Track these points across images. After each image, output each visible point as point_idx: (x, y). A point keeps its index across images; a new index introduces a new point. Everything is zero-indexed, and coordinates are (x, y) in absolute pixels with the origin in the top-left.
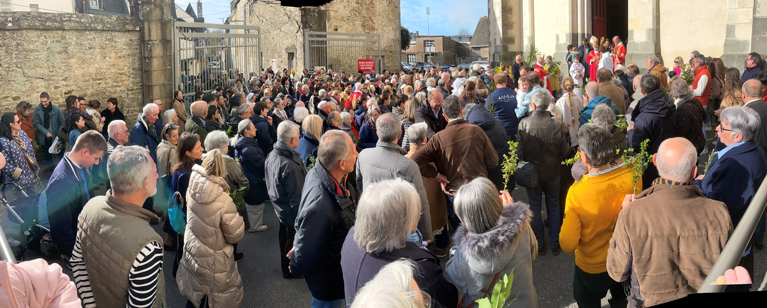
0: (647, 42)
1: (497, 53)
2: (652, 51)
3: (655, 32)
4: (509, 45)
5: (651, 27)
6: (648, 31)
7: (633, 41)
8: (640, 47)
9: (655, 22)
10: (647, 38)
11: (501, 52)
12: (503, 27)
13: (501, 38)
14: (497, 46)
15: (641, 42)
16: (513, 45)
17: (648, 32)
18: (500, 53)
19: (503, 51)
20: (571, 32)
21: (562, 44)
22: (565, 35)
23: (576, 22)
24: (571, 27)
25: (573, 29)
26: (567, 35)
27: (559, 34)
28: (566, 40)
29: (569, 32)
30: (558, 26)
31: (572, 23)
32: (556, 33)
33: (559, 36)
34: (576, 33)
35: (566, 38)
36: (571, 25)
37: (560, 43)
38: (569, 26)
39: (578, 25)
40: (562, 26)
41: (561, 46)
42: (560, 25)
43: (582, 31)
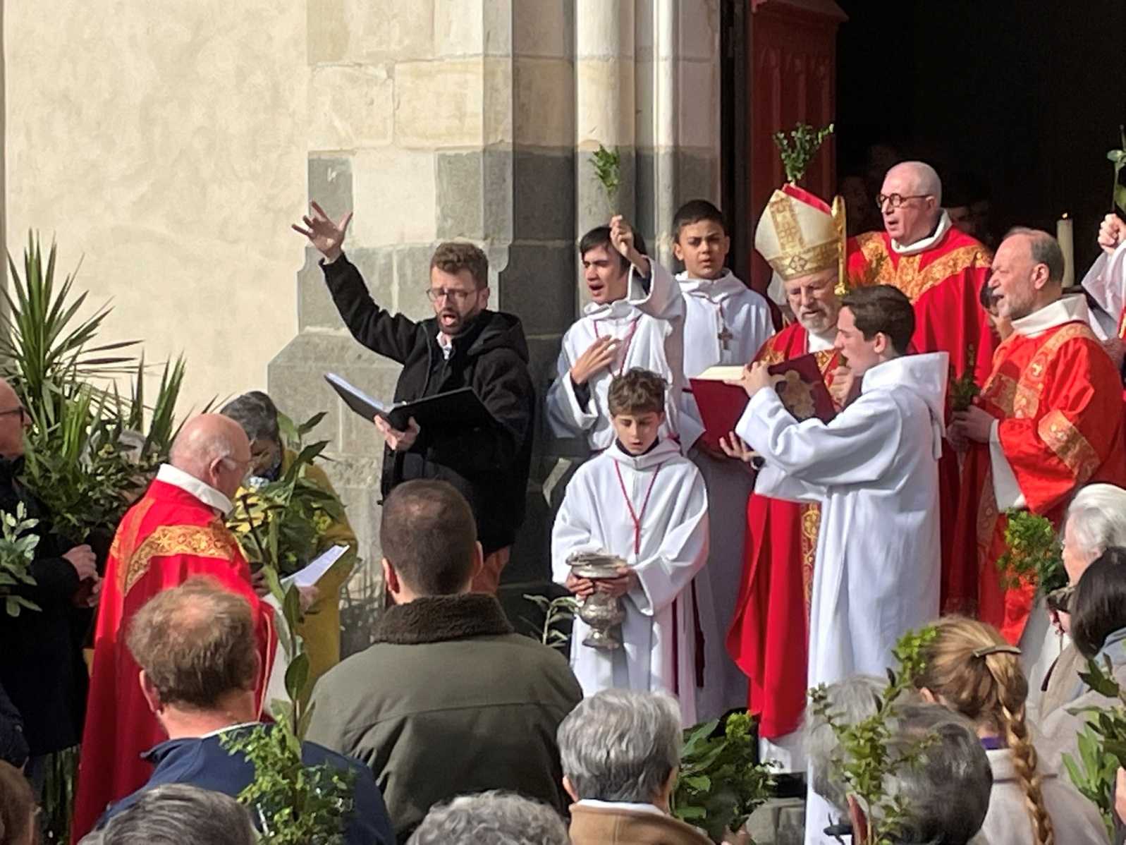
20: (509, 140)
21: (381, 261)
22: (429, 162)
23: (555, 48)
24: (506, 93)
25: (519, 109)
26: (449, 164)
27: (352, 153)
28: (444, 217)
29: (479, 143)
30: (332, 73)
31: (515, 56)
32: (312, 146)
33: (345, 179)
34: (558, 154)
35: (440, 198)
36: (508, 65)
37: (365, 244)
38: (488, 75)
39: (580, 66)
40: (390, 75)
41: (376, 279)
42: (371, 70)
43: (622, 131)
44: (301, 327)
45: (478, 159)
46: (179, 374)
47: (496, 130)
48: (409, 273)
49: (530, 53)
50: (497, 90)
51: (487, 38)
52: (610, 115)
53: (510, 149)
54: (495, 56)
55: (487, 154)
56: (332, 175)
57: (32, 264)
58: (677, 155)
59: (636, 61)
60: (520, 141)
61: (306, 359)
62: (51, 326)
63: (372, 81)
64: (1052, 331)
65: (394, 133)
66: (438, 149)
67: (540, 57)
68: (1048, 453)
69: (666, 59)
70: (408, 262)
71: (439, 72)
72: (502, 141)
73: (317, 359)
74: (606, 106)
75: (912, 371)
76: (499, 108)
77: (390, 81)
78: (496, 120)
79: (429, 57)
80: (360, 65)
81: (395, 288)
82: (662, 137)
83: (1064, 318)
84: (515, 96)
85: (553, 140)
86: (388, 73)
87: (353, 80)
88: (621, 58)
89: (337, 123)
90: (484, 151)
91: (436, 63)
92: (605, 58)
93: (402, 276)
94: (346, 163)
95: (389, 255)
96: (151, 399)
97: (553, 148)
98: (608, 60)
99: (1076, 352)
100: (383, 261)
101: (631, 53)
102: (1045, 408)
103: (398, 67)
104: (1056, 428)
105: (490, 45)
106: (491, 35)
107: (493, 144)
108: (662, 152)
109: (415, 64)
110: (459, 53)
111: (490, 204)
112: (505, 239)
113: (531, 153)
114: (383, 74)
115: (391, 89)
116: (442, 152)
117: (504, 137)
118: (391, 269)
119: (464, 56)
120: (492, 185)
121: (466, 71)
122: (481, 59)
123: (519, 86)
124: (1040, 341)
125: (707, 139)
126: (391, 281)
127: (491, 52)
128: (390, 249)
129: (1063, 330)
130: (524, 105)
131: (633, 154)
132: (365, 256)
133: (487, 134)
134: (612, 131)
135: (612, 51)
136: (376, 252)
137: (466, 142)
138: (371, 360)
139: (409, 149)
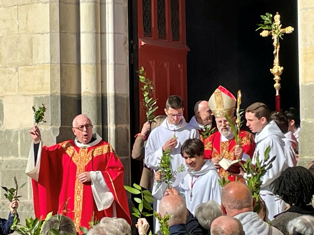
20: (59, 91)
21: (14, 134)
22: (31, 100)
23: (73, 60)
25: (63, 81)
26: (38, 100)
27: (3, 97)
29: (49, 93)
33: (1, 106)
34: (75, 96)
36: (58, 66)
37: (8, 128)
38: (52, 70)
39: (82, 66)
40: (17, 70)
41: (12, 140)
42: (10, 69)
43: (97, 89)
45: (49, 98)
47: (55, 88)
48: (24, 138)
49: (66, 62)
50: (55, 75)
51: (51, 57)
52: (93, 83)
53: (60, 95)
54: (54, 63)
55: (52, 97)
58: (116, 97)
59: (101, 65)
60: (63, 92)
63: (10, 72)
65: (19, 90)
66: (34, 95)
67: (69, 64)
69: (111, 64)
70: (23, 134)
71: (35, 69)
72: (57, 92)
74: (92, 80)
76: (56, 81)
77: (17, 72)
78: (55, 85)
79: (31, 64)
80: (6, 67)
81: (19, 143)
82: (110, 91)
84: (61, 77)
85: (73, 92)
86: (16, 69)
88: (97, 64)
90: (51, 96)
91: (33, 66)
93: (22, 139)
94: (1, 101)
95: (17, 132)
97: (74, 95)
98: (92, 65)
100: (15, 134)
101: (100, 62)
103: (19, 68)
105: (52, 60)
106: (53, 56)
107: (54, 93)
108: (110, 95)
109: (26, 66)
110: (42, 62)
111: (53, 113)
112: (58, 125)
113: (66, 96)
114: (15, 70)
115: (17, 75)
116: (35, 96)
118: (17, 136)
119: (43, 64)
120: (54, 107)
121: (44, 69)
122: (49, 65)
123: (62, 74)
125: (125, 91)
126: (18, 140)
127: (52, 62)
128: (18, 129)
130: (64, 80)
131: (101, 96)
132: (8, 132)
133: (52, 89)
134: (94, 88)
135: (94, 61)
136: (12, 131)
137: (44, 92)
138: (11, 168)
139: (24, 95)
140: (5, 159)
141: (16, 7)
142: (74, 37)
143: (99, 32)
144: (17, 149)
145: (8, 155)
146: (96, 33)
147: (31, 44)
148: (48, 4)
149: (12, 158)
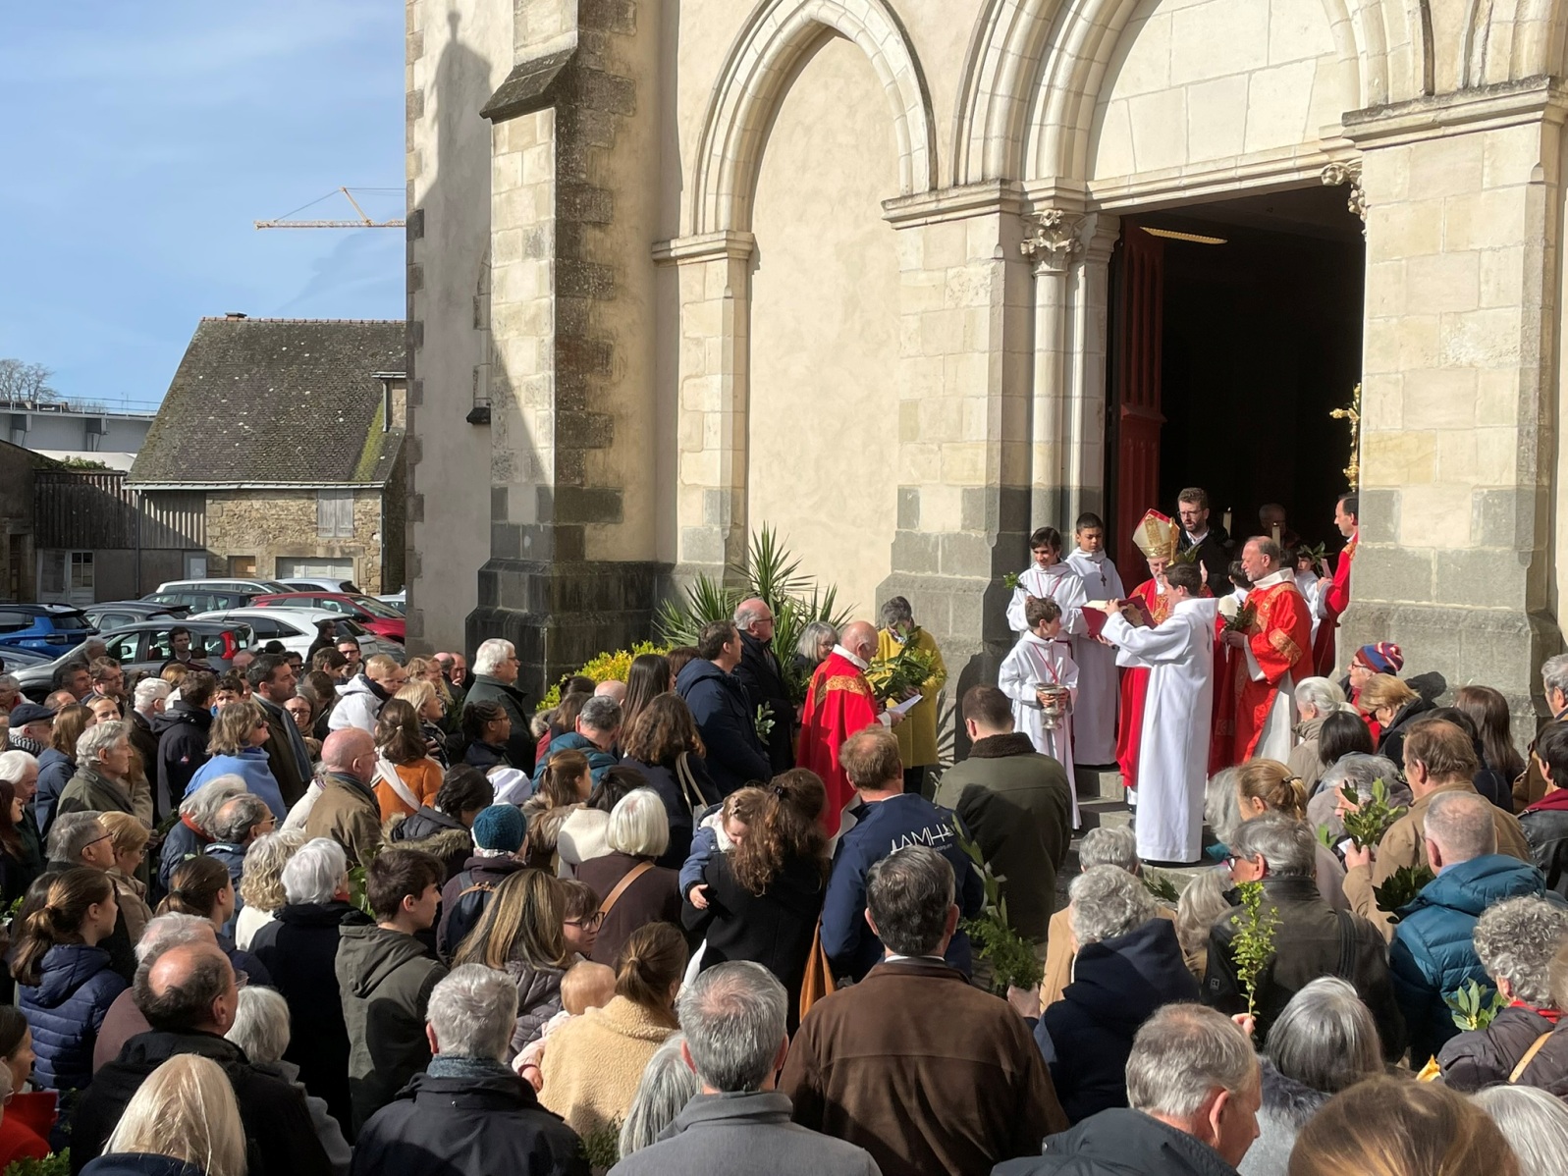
0: (1477, 558)
1: (513, 566)
2: (1511, 601)
3: (1530, 506)
4: (589, 529)
5: (1509, 479)
6: (1490, 502)
7: (1391, 545)
8: (1434, 578)
9: (1532, 456)
10: (1479, 536)
11: (546, 562)
12: (559, 438)
13: (542, 491)
14: (515, 528)
15: (1442, 555)
16: (612, 527)
17: (1487, 506)
18: (533, 566)
19: (557, 559)
20: (998, 482)
21: (933, 539)
22: (958, 492)
23: (1021, 436)
24: (998, 459)
25: (1004, 466)
26: (969, 494)
27: (920, 486)
28: (965, 519)
29: (983, 483)
30: (911, 447)
31: (1003, 441)
32: (901, 482)
33: (916, 499)
34: (1023, 489)
35: (963, 510)
36: (999, 445)
37: (925, 531)
38: (989, 450)
39: (1035, 445)
40: (940, 449)
41: (930, 549)
42: (930, 446)
43: (1054, 478)
44: (892, 570)
45: (983, 491)
46: (834, 592)
47: (992, 477)
48: (946, 546)
49: (1011, 439)
50: (993, 457)
51: (989, 432)
52: (1049, 471)
53: (999, 486)
54: (992, 440)
55: (987, 489)
56: (910, 497)
57: (765, 537)
58: (1082, 491)
59: (1062, 444)
60: (1004, 483)
61: (894, 586)
62: (774, 567)
63: (931, 451)
64: (1274, 587)
65: (941, 477)
66: (963, 486)
67: (1015, 442)
68: (1274, 651)
69: (1077, 443)
70: (945, 541)
71: (964, 447)
72: (995, 482)
73: (901, 586)
74: (1047, 466)
75: (1198, 606)
76: (994, 466)
77: (940, 452)
78: (993, 472)
79: (960, 440)
80: (924, 443)
81: (940, 553)
82: (1074, 481)
83: (1280, 580)
84: (1002, 460)
85: (1019, 482)
86: (939, 447)
87: (922, 451)
88: (1055, 442)
89: (913, 472)
90: (986, 487)
91: (963, 443)
92: (1048, 442)
93: (943, 547)
94: (917, 491)
95: (937, 537)
96: (820, 604)
97: (1020, 486)
99: (1286, 598)
101: (1061, 440)
102: (1271, 627)
103: (943, 445)
104: (1278, 638)
105: (990, 435)
106: (991, 430)
107: (991, 484)
109: (952, 444)
110: (974, 438)
111: (988, 513)
112: (995, 531)
113: (1009, 489)
114: (937, 449)
115: (940, 456)
116: (965, 487)
117: (997, 481)
118: (937, 544)
119: (977, 440)
120: (990, 504)
121: (978, 448)
122: (985, 442)
123: (1004, 455)
124: (1267, 592)
125: (1097, 483)
126: (937, 550)
128: (939, 534)
129: (1279, 587)
130: (1006, 465)
131: (1060, 491)
132: (926, 537)
133: (988, 479)
134: (1050, 478)
135: (1051, 439)
136: (930, 535)
137: (977, 483)
138: (927, 588)
139: (948, 485)
140: (919, 575)
141: (941, 357)
142: (1023, 401)
143: (1061, 395)
144: (936, 562)
145: (924, 571)
146: (1057, 397)
147: (961, 412)
148: (987, 355)
149: (929, 573)
